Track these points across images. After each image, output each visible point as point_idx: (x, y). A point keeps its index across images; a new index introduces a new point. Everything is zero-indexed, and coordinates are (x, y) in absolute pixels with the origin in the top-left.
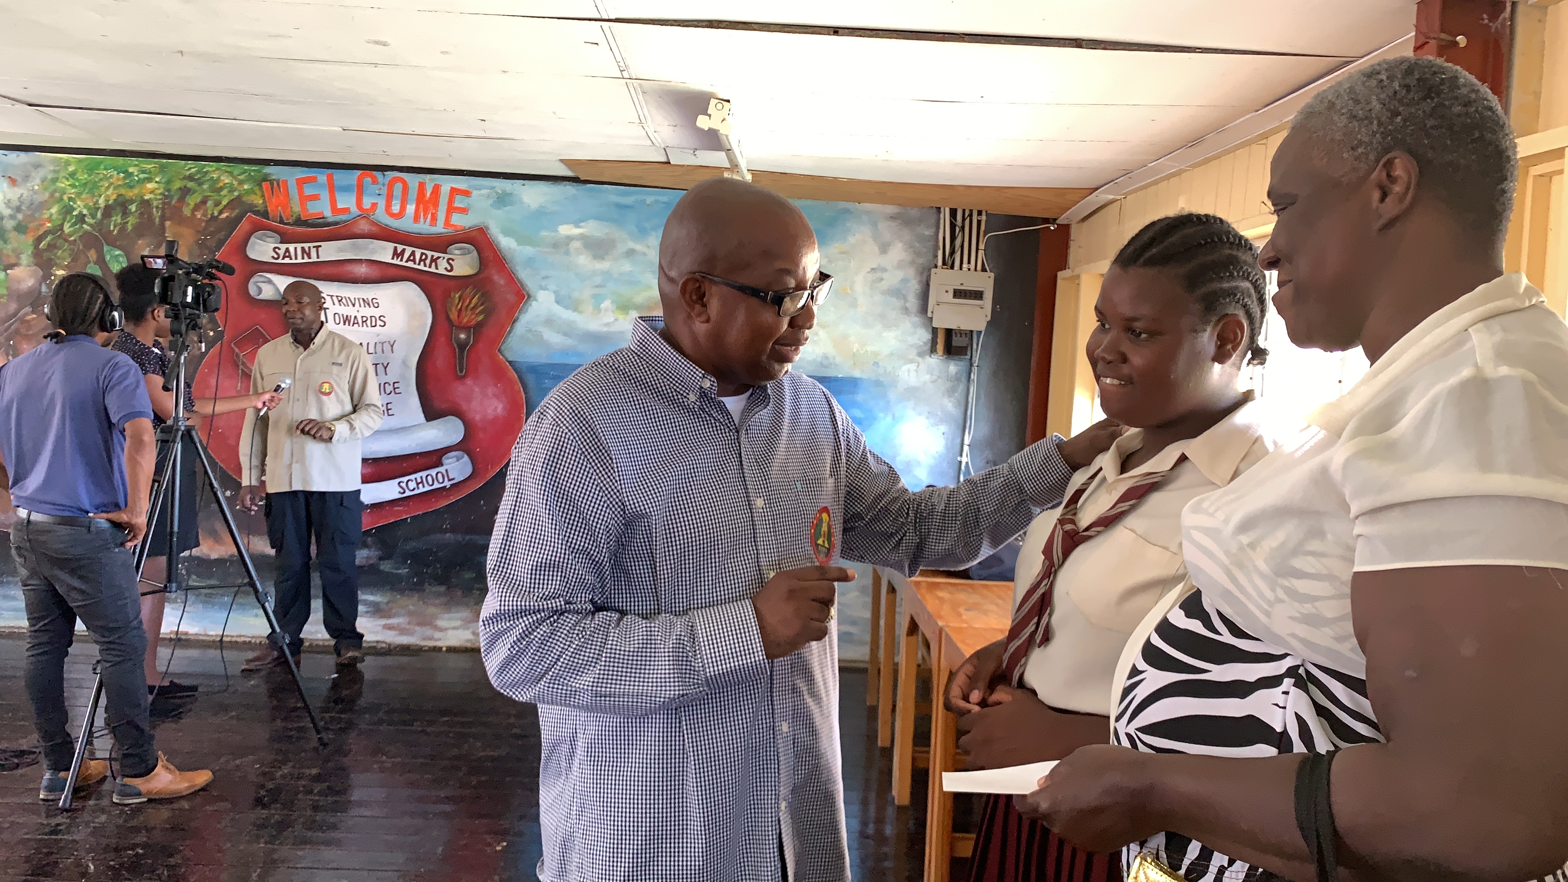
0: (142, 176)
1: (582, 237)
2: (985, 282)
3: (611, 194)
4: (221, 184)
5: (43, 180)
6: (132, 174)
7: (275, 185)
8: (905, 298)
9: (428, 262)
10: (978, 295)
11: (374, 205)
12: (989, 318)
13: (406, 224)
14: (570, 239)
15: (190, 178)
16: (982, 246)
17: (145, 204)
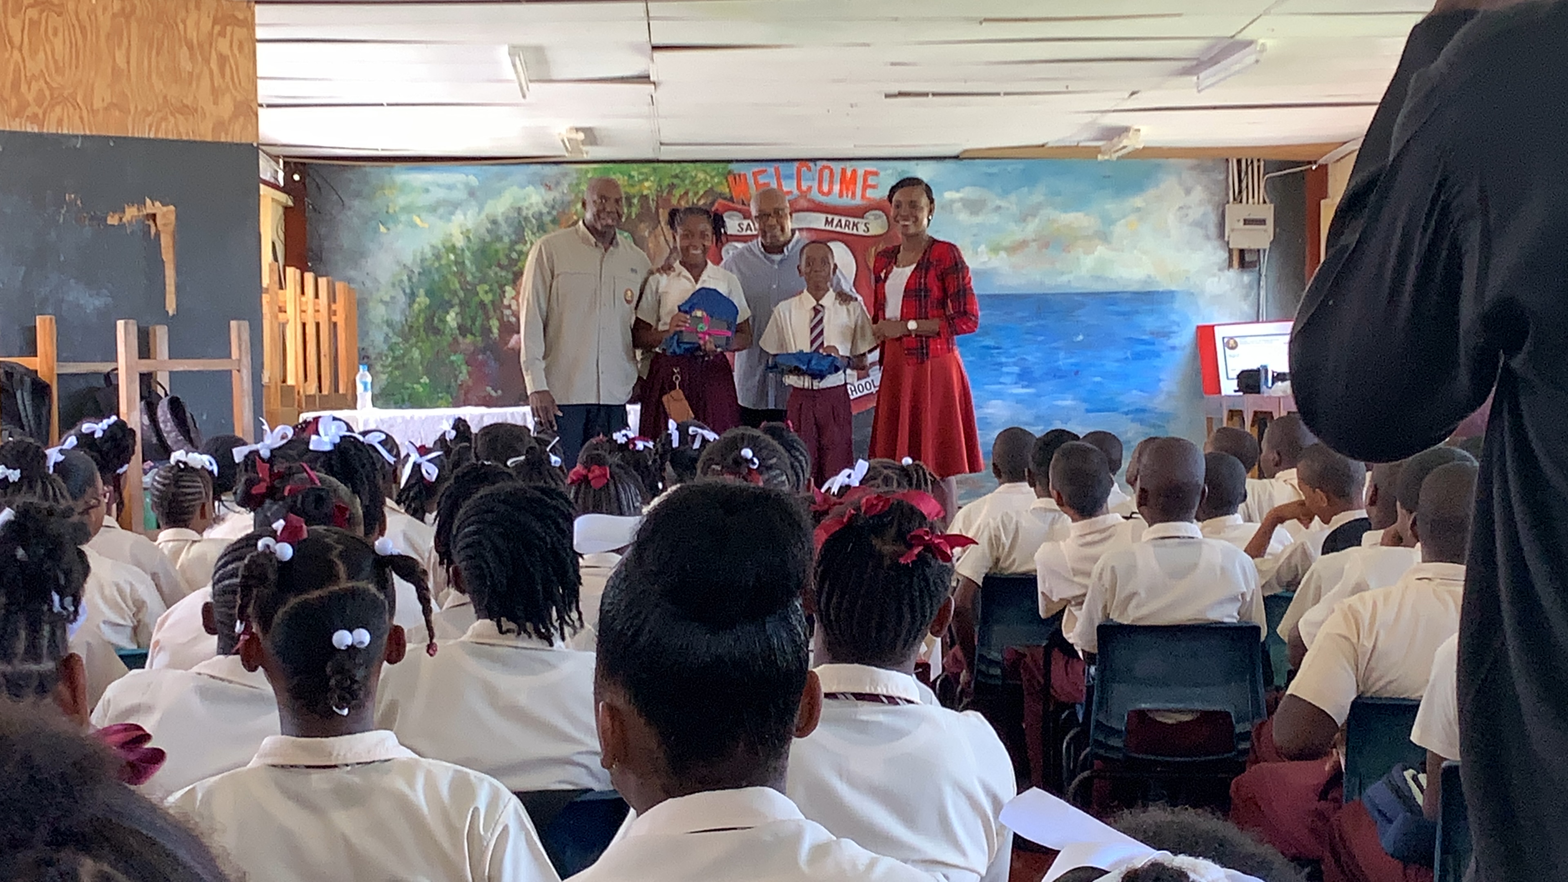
0: (641, 177)
1: (961, 199)
2: (1268, 212)
3: (981, 166)
4: (698, 179)
5: (570, 185)
6: (633, 177)
7: (738, 179)
8: (1206, 228)
9: (851, 226)
10: (1263, 222)
11: (810, 188)
12: (1272, 238)
13: (834, 200)
14: (952, 201)
15: (676, 176)
16: (1262, 185)
17: (644, 198)
